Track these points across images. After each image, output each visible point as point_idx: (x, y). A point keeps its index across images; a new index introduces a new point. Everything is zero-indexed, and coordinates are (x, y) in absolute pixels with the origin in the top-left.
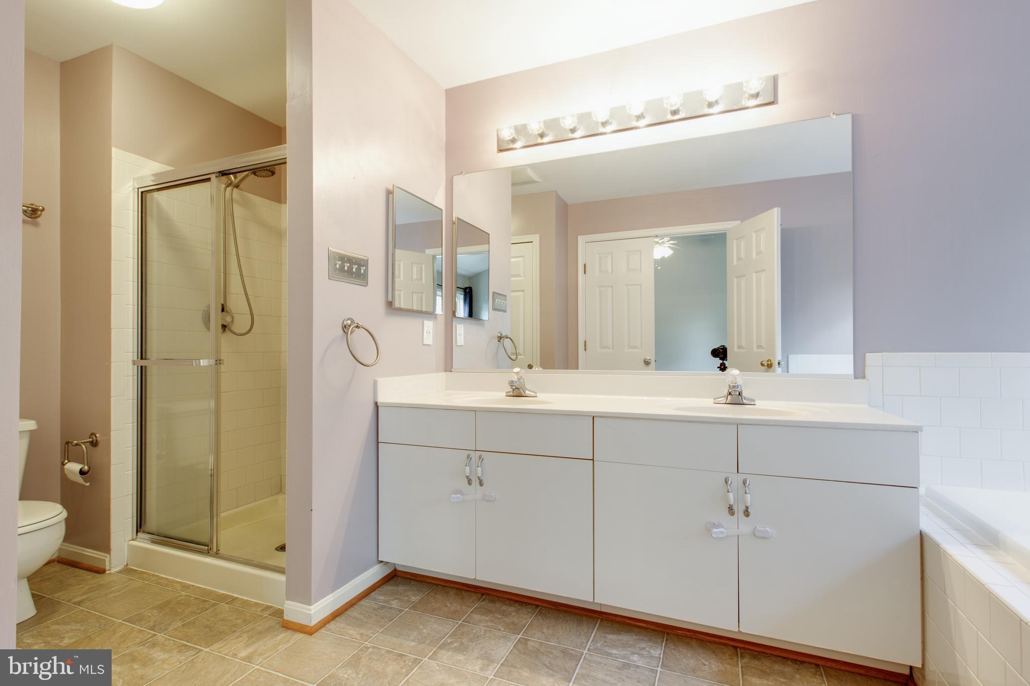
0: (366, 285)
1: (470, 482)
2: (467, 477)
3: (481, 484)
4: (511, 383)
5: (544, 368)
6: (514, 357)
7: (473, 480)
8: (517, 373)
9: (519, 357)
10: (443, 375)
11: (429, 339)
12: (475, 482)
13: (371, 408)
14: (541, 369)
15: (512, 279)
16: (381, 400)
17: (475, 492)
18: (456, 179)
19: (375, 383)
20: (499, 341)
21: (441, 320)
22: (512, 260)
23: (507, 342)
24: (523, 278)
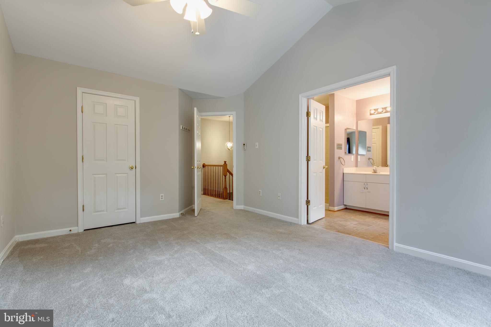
0: (342, 149)
1: (365, 189)
2: (364, 187)
3: (367, 189)
4: (374, 170)
5: (382, 166)
6: (373, 164)
7: (365, 188)
8: (375, 167)
9: (375, 164)
10: (356, 168)
11: (352, 160)
12: (366, 188)
13: (342, 174)
14: (381, 167)
15: (373, 140)
16: (344, 172)
17: (366, 190)
18: (359, 122)
19: (343, 169)
20: (369, 160)
21: (355, 155)
22: (373, 134)
23: (371, 160)
24: (376, 140)
